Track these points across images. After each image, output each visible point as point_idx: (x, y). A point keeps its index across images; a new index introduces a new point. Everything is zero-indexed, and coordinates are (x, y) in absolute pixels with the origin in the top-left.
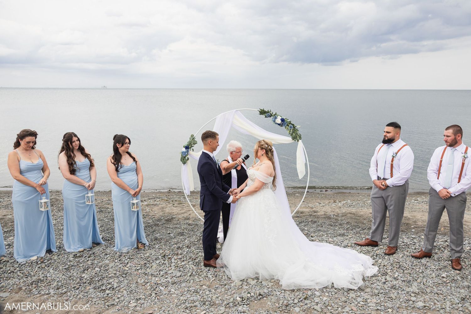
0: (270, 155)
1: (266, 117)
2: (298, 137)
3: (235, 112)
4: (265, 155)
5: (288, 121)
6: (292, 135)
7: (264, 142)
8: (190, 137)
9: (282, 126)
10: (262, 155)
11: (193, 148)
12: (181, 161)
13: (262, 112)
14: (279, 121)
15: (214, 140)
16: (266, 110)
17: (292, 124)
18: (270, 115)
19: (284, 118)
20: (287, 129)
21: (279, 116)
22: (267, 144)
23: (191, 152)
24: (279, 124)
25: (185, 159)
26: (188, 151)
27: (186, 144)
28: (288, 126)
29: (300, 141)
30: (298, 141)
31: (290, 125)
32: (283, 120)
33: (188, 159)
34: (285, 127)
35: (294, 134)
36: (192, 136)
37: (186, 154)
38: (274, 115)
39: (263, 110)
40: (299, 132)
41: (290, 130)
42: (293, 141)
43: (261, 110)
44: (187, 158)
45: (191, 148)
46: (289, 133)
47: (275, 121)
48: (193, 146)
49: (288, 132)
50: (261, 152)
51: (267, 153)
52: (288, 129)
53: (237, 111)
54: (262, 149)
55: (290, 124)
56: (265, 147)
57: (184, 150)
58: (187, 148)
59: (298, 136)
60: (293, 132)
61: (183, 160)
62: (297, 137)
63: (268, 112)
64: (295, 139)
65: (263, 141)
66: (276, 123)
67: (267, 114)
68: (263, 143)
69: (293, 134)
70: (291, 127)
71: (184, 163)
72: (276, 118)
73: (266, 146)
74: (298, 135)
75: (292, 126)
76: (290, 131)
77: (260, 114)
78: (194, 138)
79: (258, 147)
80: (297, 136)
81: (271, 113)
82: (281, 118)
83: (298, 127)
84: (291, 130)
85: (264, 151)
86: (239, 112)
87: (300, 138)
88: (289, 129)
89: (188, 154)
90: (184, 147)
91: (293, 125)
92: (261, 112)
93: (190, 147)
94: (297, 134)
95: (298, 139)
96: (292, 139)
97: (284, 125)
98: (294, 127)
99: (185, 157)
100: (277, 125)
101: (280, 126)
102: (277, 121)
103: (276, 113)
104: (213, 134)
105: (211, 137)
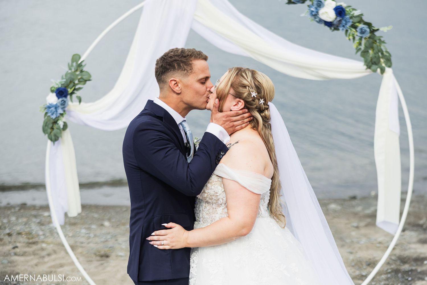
1: (290, 3)
2: (382, 60)
5: (355, 13)
6: (365, 53)
8: (70, 62)
9: (337, 29)
11: (78, 93)
12: (44, 131)
14: (328, 13)
15: (186, 75)
17: (366, 23)
20: (351, 37)
23: (72, 104)
24: (329, 24)
25: (55, 126)
26: (64, 104)
27: (57, 82)
28: (355, 27)
29: (389, 71)
30: (383, 71)
31: (361, 26)
32: (340, 11)
33: (65, 126)
34: (347, 31)
35: (371, 52)
36: (76, 58)
37: (60, 111)
41: (361, 39)
42: (369, 70)
44: (61, 123)
45: (72, 93)
46: (358, 50)
47: (315, 15)
48: (80, 89)
49: (355, 45)
52: (354, 38)
55: (359, 22)
57: (53, 99)
58: (62, 93)
59: (383, 56)
60: (369, 46)
61: (49, 130)
62: (379, 61)
64: (374, 67)
66: (320, 21)
69: (368, 52)
70: (363, 32)
71: (55, 139)
72: (320, 5)
74: (382, 54)
75: (365, 27)
76: (360, 44)
78: (80, 65)
80: (379, 58)
82: (334, 4)
83: (383, 31)
84: (363, 42)
88: (357, 38)
89: (64, 111)
90: (52, 91)
91: (369, 25)
93: (70, 91)
94: (381, 52)
95: (384, 65)
96: (365, 67)
97: (344, 26)
98: (373, 31)
99: (55, 122)
100: (323, 25)
101: (331, 29)
102: (322, 13)
104: (183, 56)
105: (174, 68)
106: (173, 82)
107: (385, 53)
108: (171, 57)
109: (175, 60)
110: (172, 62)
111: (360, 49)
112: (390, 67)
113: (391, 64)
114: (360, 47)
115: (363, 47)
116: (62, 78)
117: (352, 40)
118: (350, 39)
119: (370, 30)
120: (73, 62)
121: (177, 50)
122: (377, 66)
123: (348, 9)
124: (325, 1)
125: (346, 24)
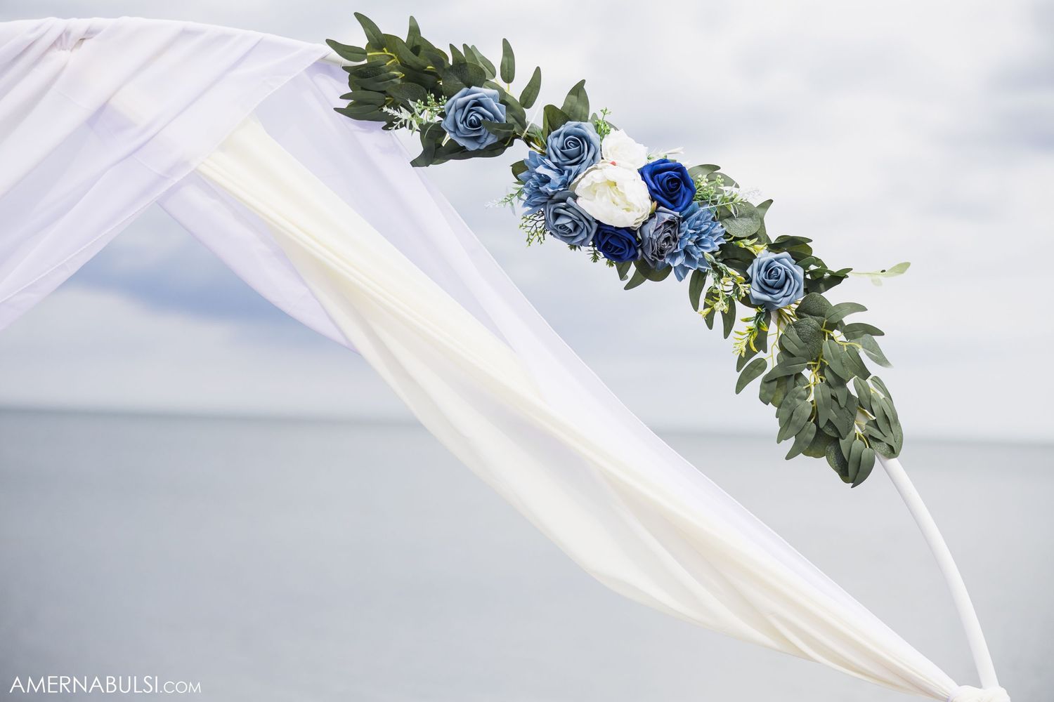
1: (434, 149)
5: (737, 196)
9: (652, 270)
13: (394, 75)
14: (618, 190)
19: (688, 163)
20: (720, 306)
24: (614, 243)
31: (758, 255)
32: (668, 184)
34: (699, 277)
38: (554, 117)
41: (766, 311)
43: (377, 37)
46: (748, 369)
52: (729, 319)
63: (476, 71)
66: (575, 230)
67: (458, 99)
69: (799, 375)
70: (774, 282)
72: (577, 156)
76: (761, 343)
82: (643, 156)
84: (774, 331)
91: (799, 251)
92: (377, 67)
97: (687, 253)
98: (822, 280)
100: (586, 252)
101: (622, 275)
102: (593, 189)
103: (578, 90)
111: (761, 365)
114: (761, 355)
115: (771, 357)
117: (718, 319)
118: (709, 321)
119: (805, 274)
123: (702, 181)
124: (602, 134)
125: (698, 243)
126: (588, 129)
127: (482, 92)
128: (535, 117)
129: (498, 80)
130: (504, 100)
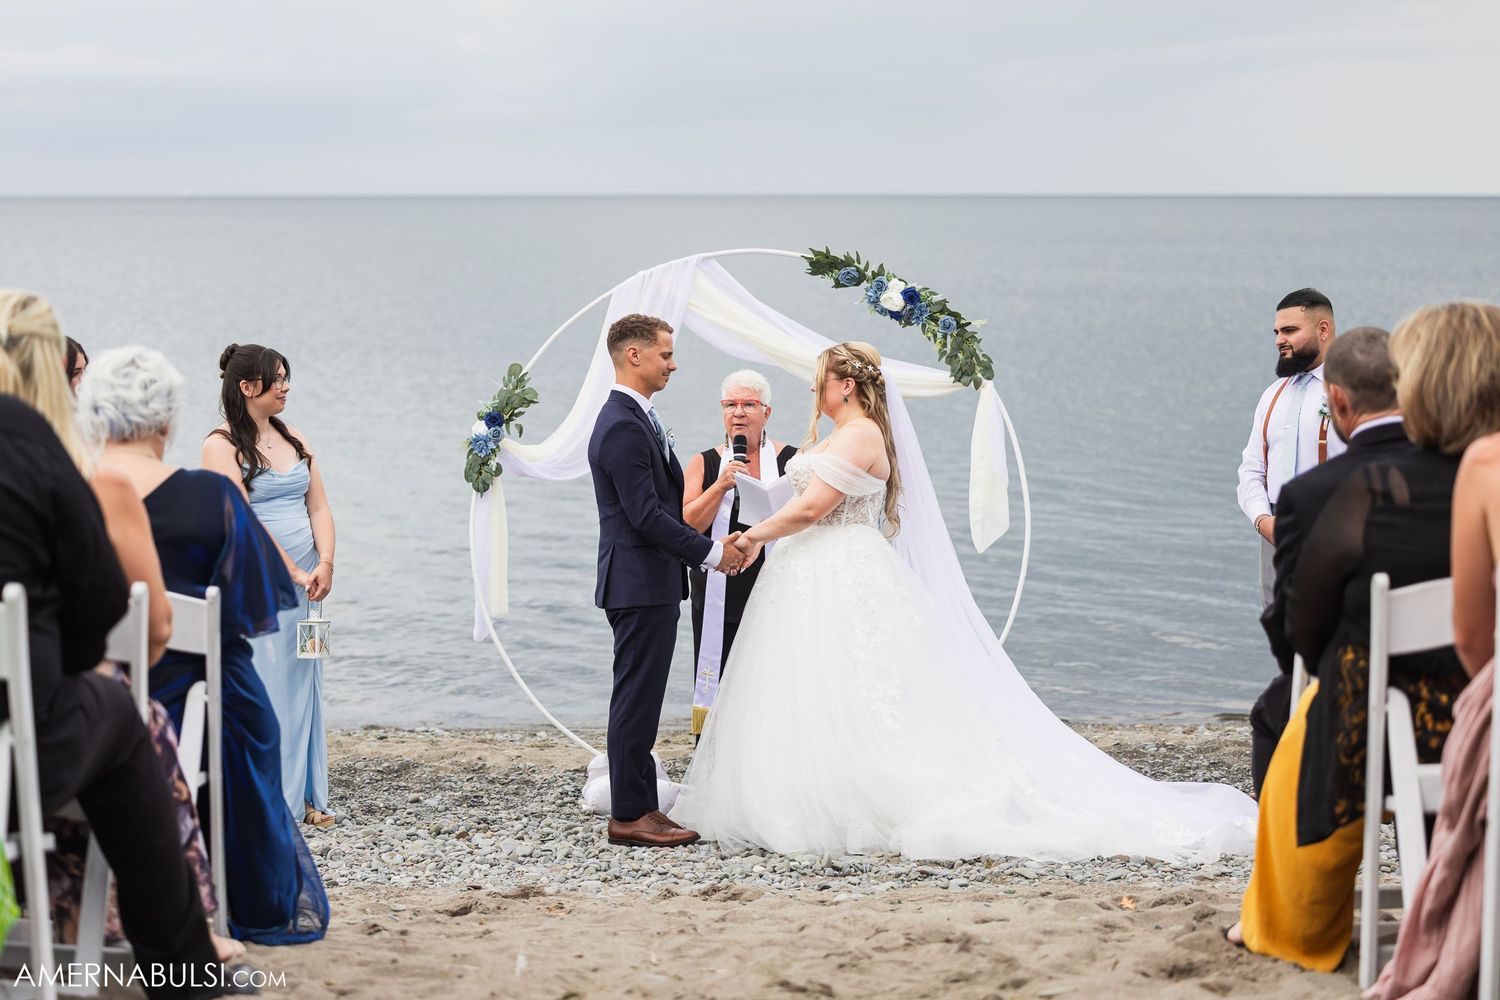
0: (872, 396)
1: (838, 285)
2: (978, 368)
3: (698, 265)
4: (853, 400)
5: (935, 299)
6: (952, 358)
7: (849, 350)
8: (506, 375)
9: (908, 323)
10: (846, 400)
11: (518, 420)
12: (468, 477)
13: (822, 264)
14: (894, 299)
15: (649, 346)
16: (838, 253)
17: (951, 314)
18: (856, 274)
19: (918, 288)
20: (930, 335)
21: (895, 281)
22: (860, 358)
23: (509, 442)
24: (895, 315)
25: (485, 470)
26: (497, 437)
27: (487, 405)
28: (936, 320)
29: (988, 386)
30: (978, 385)
31: (943, 317)
32: (911, 296)
33: (499, 470)
34: (924, 326)
35: (960, 356)
36: (514, 370)
37: (492, 445)
38: (874, 275)
39: (827, 255)
40: (982, 349)
41: (945, 337)
42: (959, 384)
43: (816, 253)
44: (493, 464)
45: (510, 419)
46: (942, 353)
47: (875, 302)
48: (521, 413)
49: (937, 347)
50: (839, 390)
51: (860, 391)
52: (935, 336)
53: (705, 258)
54: (843, 376)
55: (942, 312)
56: (853, 367)
57: (481, 428)
58: (494, 420)
59: (980, 363)
60: (958, 348)
61: (476, 476)
62: (973, 372)
63: (848, 262)
64: (965, 379)
65: (842, 349)
66: (883, 311)
67: (842, 271)
68: (844, 355)
69: (957, 356)
70: (947, 327)
71: (483, 488)
72: (881, 288)
73: (858, 365)
74: (978, 358)
75: (951, 320)
76: (945, 345)
77: (813, 274)
78: (521, 380)
79: (828, 370)
80: (972, 366)
81: (862, 267)
82: (902, 286)
83: (976, 325)
84: (949, 340)
85: (852, 384)
86: (714, 263)
87: (988, 372)
88: (939, 335)
89: (498, 447)
90: (481, 418)
91: (956, 316)
92: (817, 262)
93: (506, 417)
94: (973, 354)
95: (979, 375)
96: (953, 378)
97: (917, 318)
98: (961, 327)
99: (485, 463)
100: (888, 317)
101: (901, 324)
102: (885, 299)
103: (881, 266)
104: (646, 323)
105: (636, 336)
106: (632, 352)
107: (982, 358)
108: (632, 322)
109: (638, 327)
110: (635, 327)
111: (946, 352)
112: (989, 379)
113: (992, 372)
114: (945, 349)
115: (948, 349)
116: (494, 399)
117: (932, 338)
118: (929, 338)
119: (958, 323)
120: (510, 375)
121: (638, 316)
122: (970, 378)
123: (923, 293)
124: (889, 281)
125: (921, 315)
126: (884, 279)
127: (849, 269)
128: (869, 273)
129: (856, 264)
130: (858, 270)
